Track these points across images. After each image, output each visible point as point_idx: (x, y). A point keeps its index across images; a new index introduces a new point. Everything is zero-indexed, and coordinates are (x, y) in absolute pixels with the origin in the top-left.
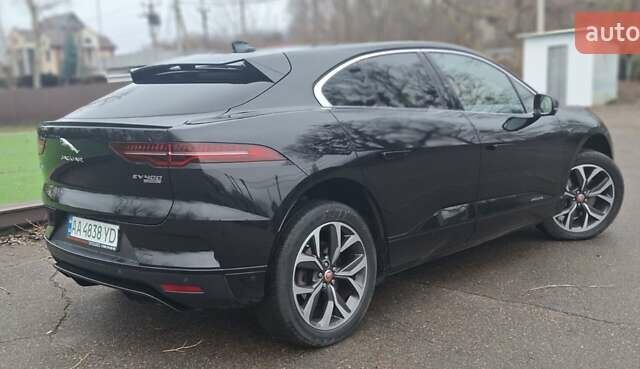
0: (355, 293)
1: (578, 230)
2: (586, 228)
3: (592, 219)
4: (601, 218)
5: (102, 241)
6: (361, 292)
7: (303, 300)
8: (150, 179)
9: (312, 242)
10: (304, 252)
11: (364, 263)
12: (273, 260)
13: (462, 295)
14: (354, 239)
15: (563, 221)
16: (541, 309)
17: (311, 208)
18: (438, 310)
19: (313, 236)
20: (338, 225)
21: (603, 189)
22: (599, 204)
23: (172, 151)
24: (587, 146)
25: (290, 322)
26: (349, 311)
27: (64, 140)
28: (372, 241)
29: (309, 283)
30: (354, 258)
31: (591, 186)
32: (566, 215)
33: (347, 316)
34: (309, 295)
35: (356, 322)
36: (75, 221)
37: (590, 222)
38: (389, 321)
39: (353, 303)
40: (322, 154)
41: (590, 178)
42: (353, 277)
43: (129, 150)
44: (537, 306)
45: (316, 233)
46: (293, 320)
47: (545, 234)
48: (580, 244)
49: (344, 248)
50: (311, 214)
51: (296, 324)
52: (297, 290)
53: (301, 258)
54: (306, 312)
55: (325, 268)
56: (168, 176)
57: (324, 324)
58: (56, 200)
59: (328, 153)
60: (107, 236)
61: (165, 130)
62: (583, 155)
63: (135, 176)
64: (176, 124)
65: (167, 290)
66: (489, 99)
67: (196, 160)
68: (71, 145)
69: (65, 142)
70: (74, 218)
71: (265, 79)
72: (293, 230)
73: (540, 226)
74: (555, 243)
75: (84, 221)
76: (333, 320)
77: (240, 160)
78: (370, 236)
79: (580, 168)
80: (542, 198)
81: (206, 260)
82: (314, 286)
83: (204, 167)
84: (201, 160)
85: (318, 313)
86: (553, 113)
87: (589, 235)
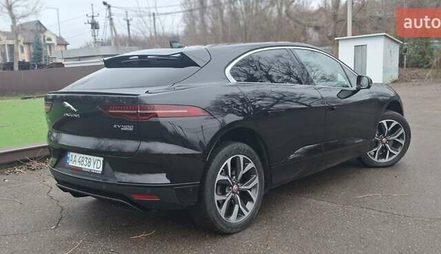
0: (251, 200)
1: (383, 161)
2: (387, 159)
3: (391, 154)
4: (397, 153)
5: (91, 168)
6: (255, 199)
7: (220, 204)
8: (125, 128)
9: (226, 167)
10: (221, 174)
11: (256, 181)
12: (203, 178)
13: (314, 201)
14: (251, 165)
15: (373, 155)
16: (365, 209)
17: (226, 146)
18: (301, 211)
19: (227, 164)
20: (241, 157)
21: (398, 135)
22: (396, 145)
23: (140, 110)
24: (389, 108)
25: (213, 218)
26: (248, 211)
27: (66, 103)
28: (261, 166)
29: (224, 193)
30: (251, 177)
31: (391, 133)
32: (375, 152)
33: (247, 214)
34: (224, 201)
35: (252, 218)
36: (71, 155)
37: (390, 156)
38: (271, 218)
39: (250, 206)
40: (227, 113)
41: (390, 128)
42: (250, 190)
43: (112, 109)
44: (362, 207)
45: (228, 162)
46: (215, 216)
47: (363, 163)
48: (384, 169)
49: (245, 171)
50: (225, 150)
51: (216, 219)
52: (217, 198)
53: (219, 177)
54: (222, 212)
55: (234, 184)
56: (137, 126)
57: (233, 219)
58: (56, 141)
59: (230, 113)
60: (95, 165)
61: (135, 97)
62: (386, 113)
63: (115, 126)
64: (141, 93)
65: (136, 198)
66: (323, 78)
67: (156, 115)
68: (71, 106)
69: (67, 104)
70: (71, 153)
71: (195, 64)
72: (214, 160)
73: (359, 159)
74: (369, 170)
75: (79, 156)
76: (238, 216)
77: (183, 116)
78: (260, 163)
79: (384, 122)
80: (361, 140)
81: (161, 179)
82: (227, 195)
83: (161, 120)
84: (159, 115)
85: (229, 212)
86: (369, 87)
87: (390, 164)
